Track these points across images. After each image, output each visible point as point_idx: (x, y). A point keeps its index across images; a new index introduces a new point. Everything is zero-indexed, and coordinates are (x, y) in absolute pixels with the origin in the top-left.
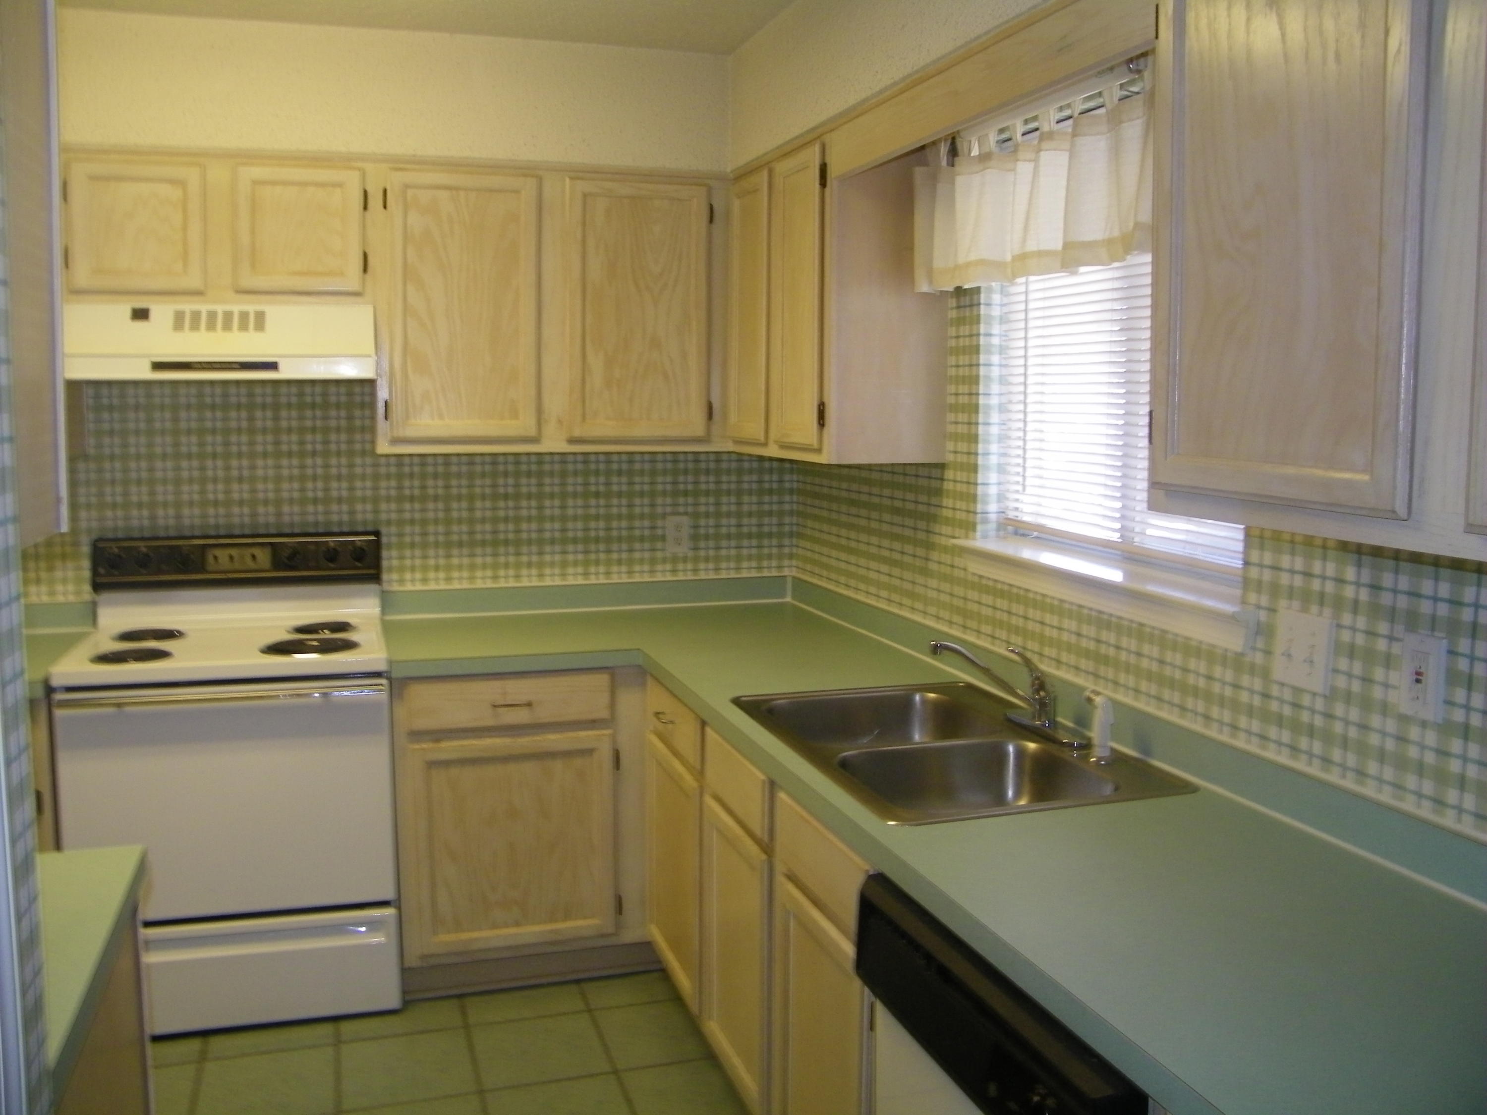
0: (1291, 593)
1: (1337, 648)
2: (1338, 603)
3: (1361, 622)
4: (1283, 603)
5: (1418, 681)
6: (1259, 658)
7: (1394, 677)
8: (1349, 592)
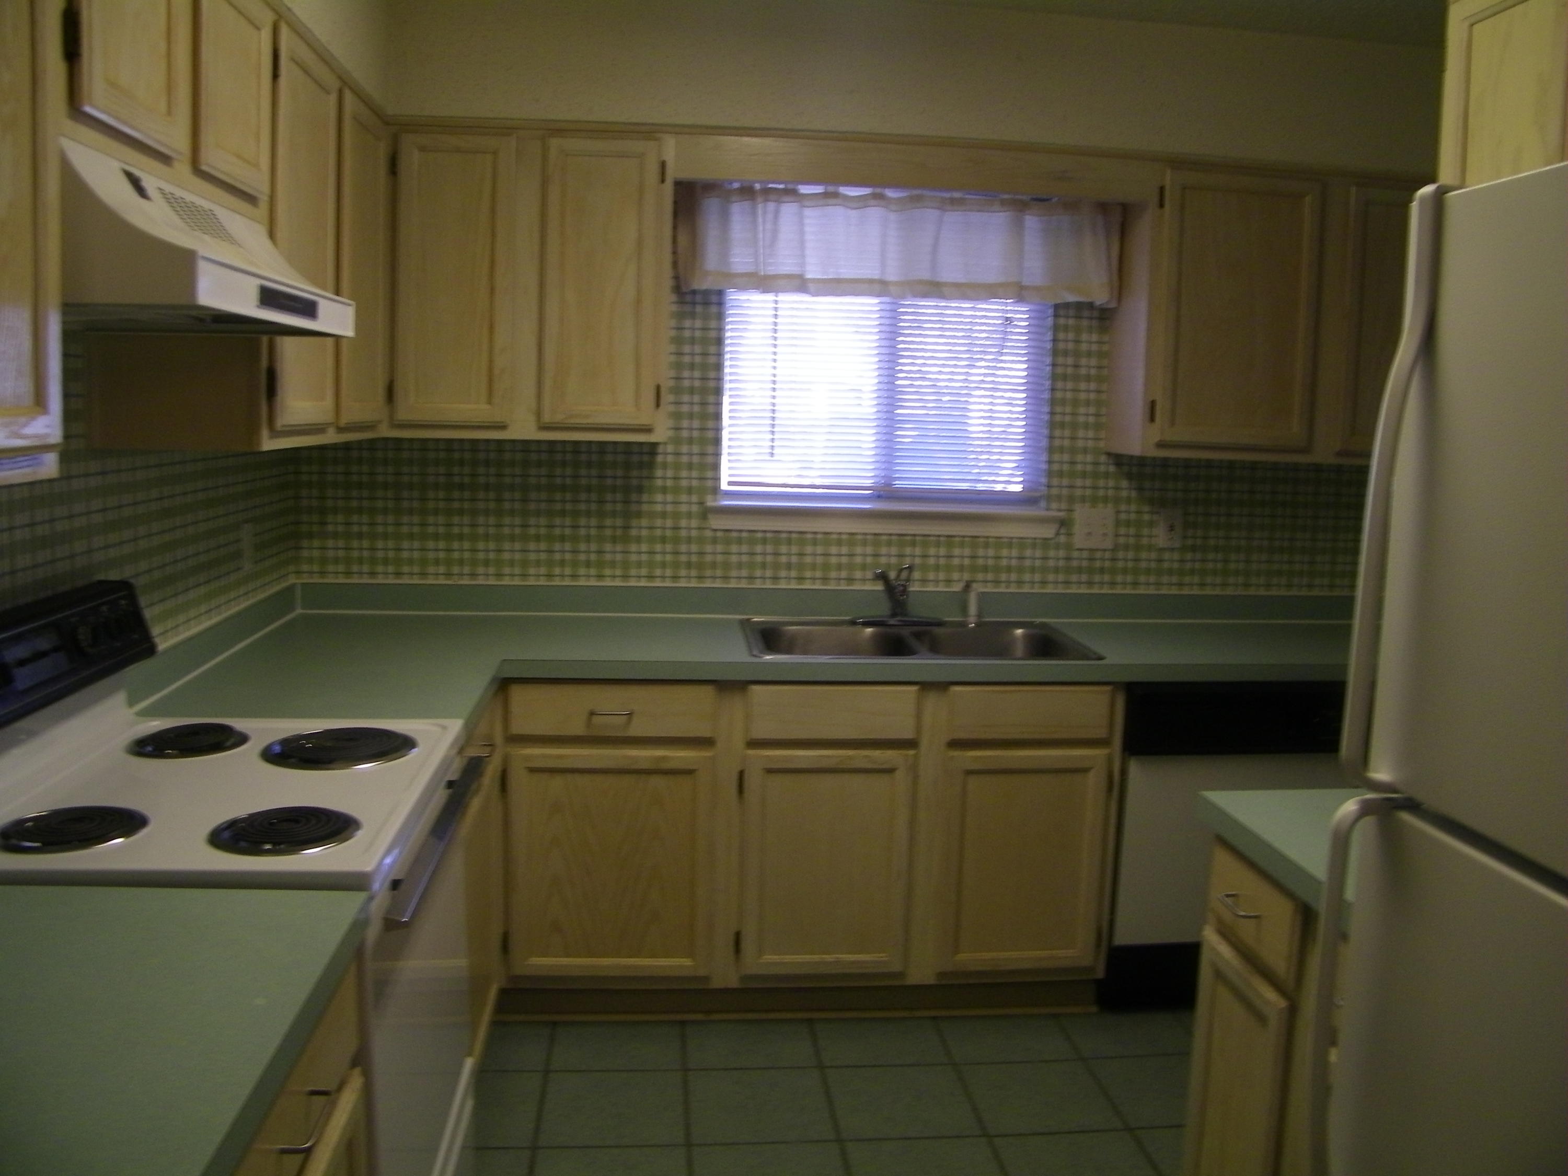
0: (1083, 499)
1: (1118, 523)
2: (1117, 501)
3: (1133, 507)
4: (1077, 507)
5: (1172, 530)
6: (1062, 539)
7: (1155, 531)
8: (1124, 494)
